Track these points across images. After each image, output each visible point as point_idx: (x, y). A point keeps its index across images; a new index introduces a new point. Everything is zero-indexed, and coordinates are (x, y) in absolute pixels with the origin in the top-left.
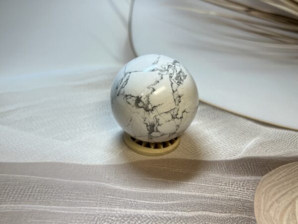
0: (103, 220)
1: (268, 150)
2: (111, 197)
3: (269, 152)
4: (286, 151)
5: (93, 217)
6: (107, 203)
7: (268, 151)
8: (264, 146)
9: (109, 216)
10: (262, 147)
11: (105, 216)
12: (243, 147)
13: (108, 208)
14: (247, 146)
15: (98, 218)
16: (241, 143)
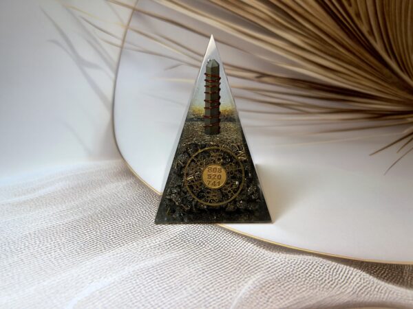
1: (270, 297)
3: (272, 302)
4: (297, 296)
7: (271, 300)
8: (266, 291)
10: (263, 292)
12: (235, 295)
14: (240, 295)
16: (233, 288)
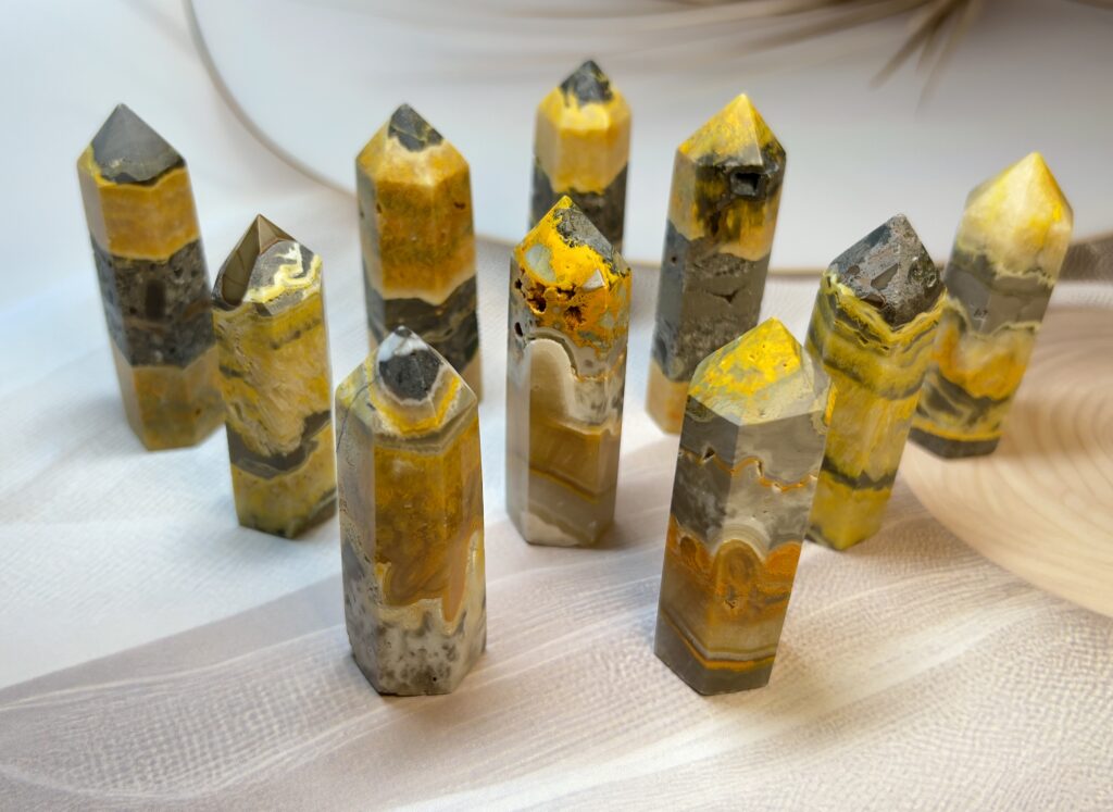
0: (616, 654)
2: (588, 593)
5: (587, 656)
6: (591, 612)
9: (621, 639)
11: (612, 642)
13: (604, 623)
15: (602, 655)
